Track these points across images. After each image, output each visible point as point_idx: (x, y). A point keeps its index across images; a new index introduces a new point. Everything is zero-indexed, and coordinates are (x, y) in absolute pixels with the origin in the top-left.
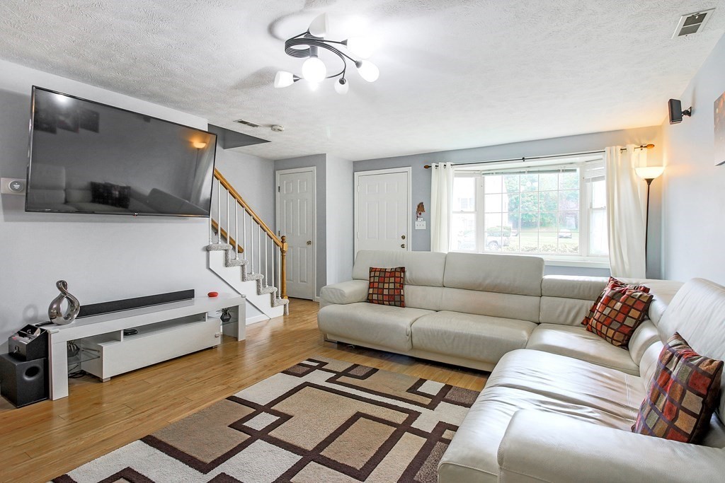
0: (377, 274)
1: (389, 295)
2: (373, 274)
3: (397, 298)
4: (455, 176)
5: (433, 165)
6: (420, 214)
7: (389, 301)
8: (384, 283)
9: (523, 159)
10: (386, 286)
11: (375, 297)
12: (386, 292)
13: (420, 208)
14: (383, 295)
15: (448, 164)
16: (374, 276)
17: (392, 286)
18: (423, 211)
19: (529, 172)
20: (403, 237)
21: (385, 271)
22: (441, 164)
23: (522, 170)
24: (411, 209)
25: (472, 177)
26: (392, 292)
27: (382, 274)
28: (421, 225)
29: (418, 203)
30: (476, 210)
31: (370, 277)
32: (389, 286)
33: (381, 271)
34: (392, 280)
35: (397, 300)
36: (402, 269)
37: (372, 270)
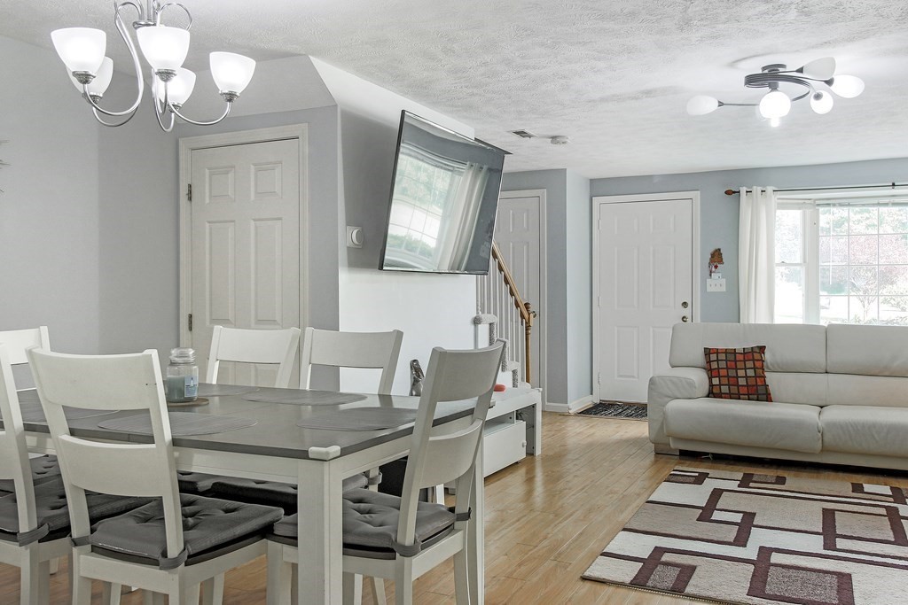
0: (722, 356)
1: (747, 386)
2: (713, 357)
3: (761, 389)
4: (779, 208)
5: (743, 190)
6: (716, 267)
7: (748, 395)
8: (736, 369)
9: (894, 185)
10: (741, 373)
11: (725, 389)
12: (742, 382)
13: (716, 257)
14: (738, 386)
15: (770, 189)
16: (718, 360)
17: (751, 373)
18: (721, 261)
19: (895, 204)
20: (685, 304)
21: (734, 352)
22: (757, 189)
23: (882, 201)
24: (701, 259)
25: (799, 209)
26: (752, 382)
27: (731, 357)
28: (717, 283)
29: (712, 249)
30: (805, 262)
31: (709, 362)
32: (744, 374)
33: (726, 352)
34: (749, 364)
35: (761, 393)
36: (762, 349)
37: (708, 352)
